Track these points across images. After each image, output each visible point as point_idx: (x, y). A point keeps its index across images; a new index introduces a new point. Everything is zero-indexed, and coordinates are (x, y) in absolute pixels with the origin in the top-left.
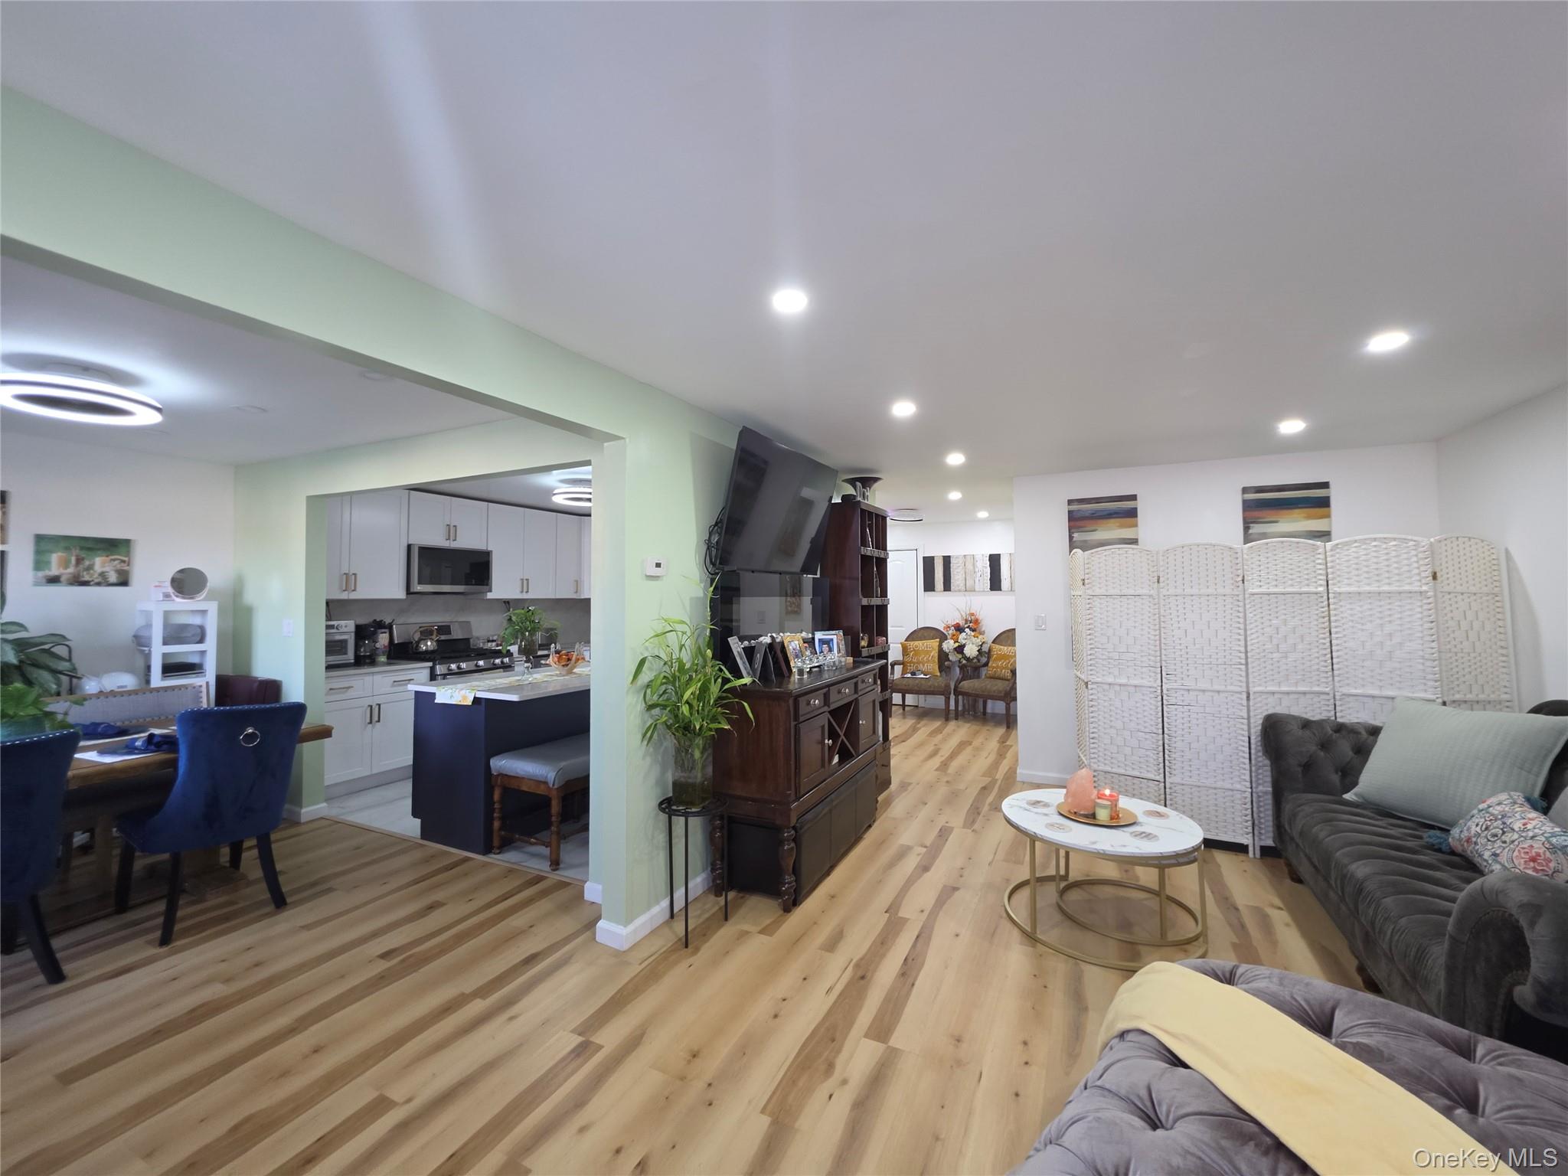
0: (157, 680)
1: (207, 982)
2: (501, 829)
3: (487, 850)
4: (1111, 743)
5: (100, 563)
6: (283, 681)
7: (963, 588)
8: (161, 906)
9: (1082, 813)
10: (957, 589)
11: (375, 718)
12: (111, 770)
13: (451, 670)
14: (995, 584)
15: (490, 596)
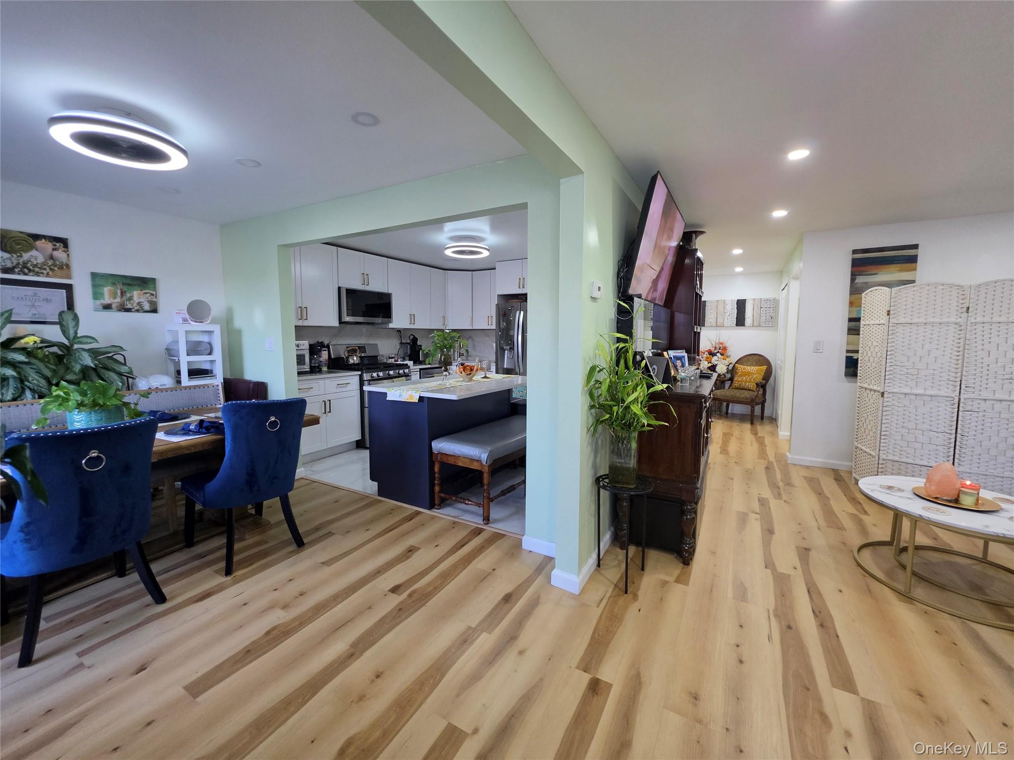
0: (185, 380)
1: (271, 607)
2: (440, 492)
3: (431, 506)
4: (902, 440)
5: (137, 296)
6: (268, 382)
7: (715, 324)
8: (223, 540)
9: (945, 498)
10: (709, 325)
11: (328, 410)
12: (178, 448)
13: (373, 377)
14: (740, 321)
15: (391, 326)
